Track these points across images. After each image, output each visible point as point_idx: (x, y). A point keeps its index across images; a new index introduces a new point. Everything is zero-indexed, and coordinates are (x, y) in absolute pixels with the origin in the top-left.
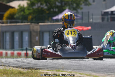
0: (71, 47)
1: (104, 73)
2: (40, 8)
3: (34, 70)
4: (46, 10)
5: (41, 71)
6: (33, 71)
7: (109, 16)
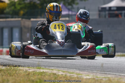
0: (59, 44)
1: (89, 71)
2: (32, 3)
3: (13, 68)
4: (38, 5)
5: (20, 68)
6: (11, 69)
7: (107, 12)
